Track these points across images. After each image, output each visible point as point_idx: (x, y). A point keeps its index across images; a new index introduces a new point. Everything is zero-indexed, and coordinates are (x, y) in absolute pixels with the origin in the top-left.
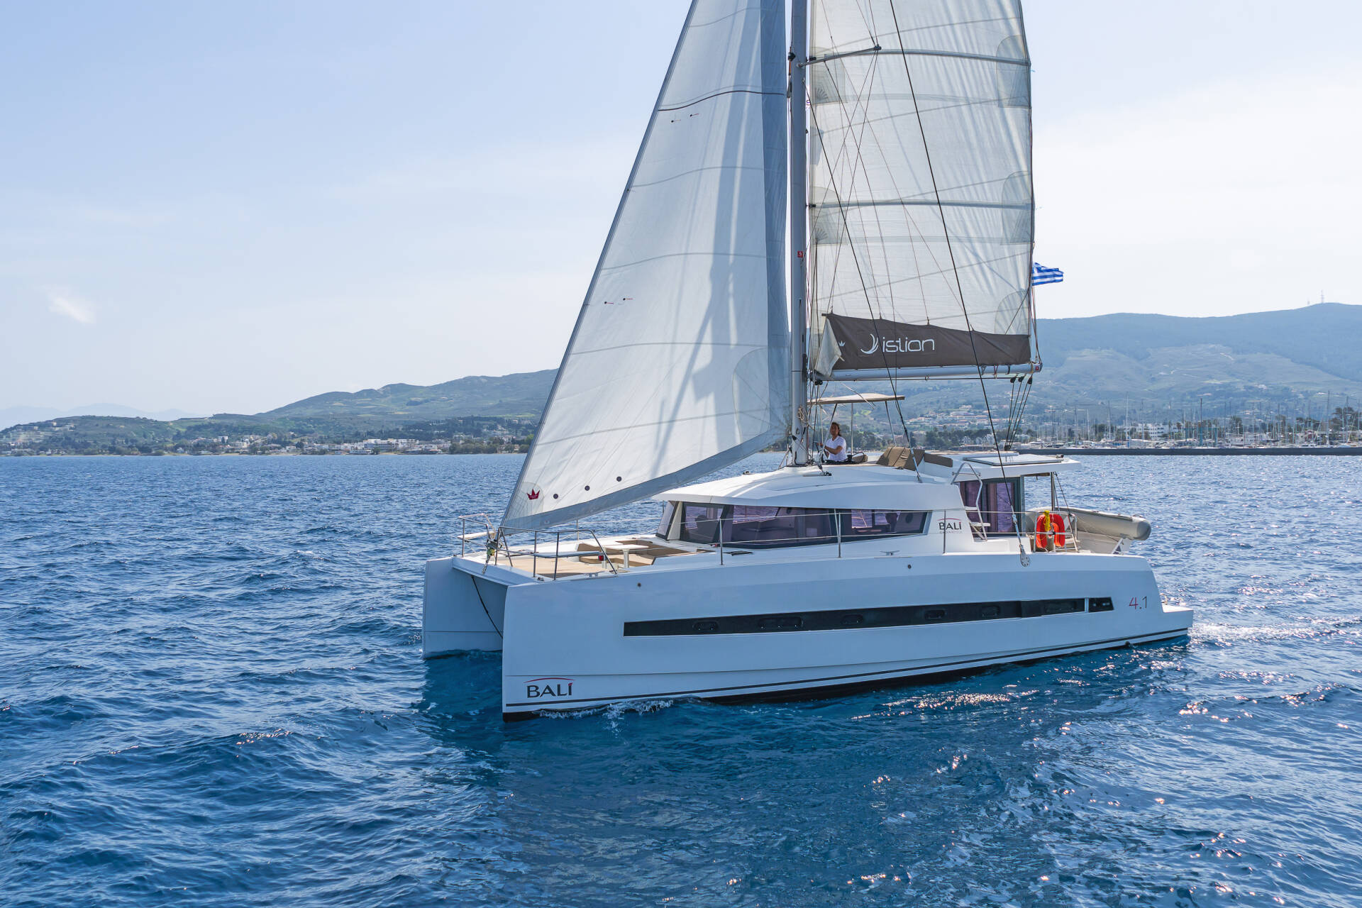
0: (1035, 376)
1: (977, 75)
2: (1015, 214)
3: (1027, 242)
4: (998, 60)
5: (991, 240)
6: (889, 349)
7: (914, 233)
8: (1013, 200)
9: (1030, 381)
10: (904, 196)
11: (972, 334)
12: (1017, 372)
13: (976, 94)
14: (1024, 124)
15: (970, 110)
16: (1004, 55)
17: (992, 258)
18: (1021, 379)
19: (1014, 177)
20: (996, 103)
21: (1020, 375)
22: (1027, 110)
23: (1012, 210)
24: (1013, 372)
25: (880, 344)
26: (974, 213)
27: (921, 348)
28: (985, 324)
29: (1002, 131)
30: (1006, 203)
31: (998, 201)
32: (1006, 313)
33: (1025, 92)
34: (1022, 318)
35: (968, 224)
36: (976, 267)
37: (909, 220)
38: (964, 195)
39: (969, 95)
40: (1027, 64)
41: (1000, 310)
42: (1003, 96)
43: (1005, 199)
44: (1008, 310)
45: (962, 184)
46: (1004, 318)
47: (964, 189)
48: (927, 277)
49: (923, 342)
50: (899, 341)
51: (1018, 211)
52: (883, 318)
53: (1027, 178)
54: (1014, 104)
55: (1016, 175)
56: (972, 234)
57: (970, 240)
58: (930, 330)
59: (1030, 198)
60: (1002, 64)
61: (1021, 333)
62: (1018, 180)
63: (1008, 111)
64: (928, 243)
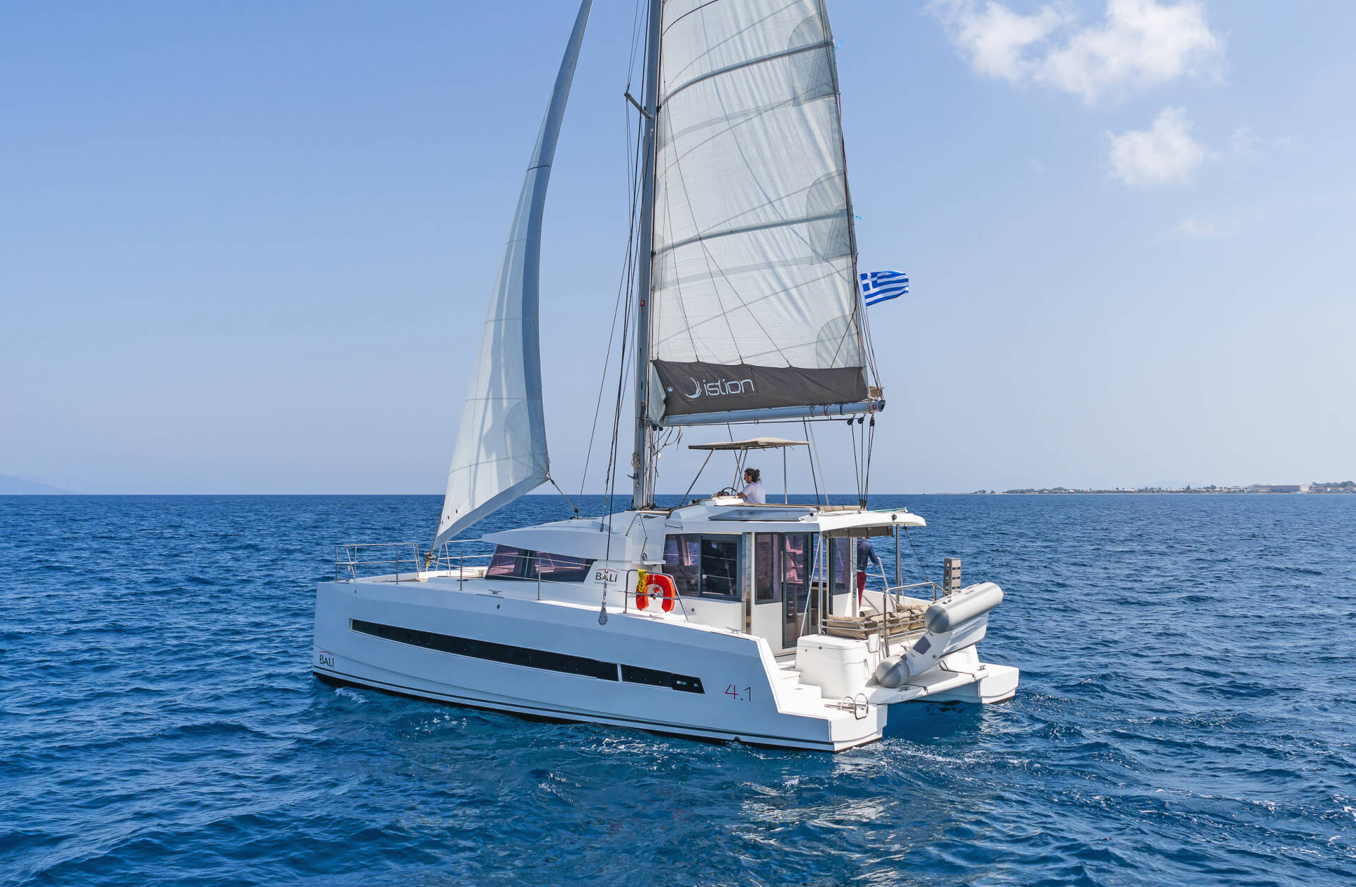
0: (877, 414)
1: (767, 79)
2: (825, 226)
3: (847, 255)
4: (789, 53)
5: (797, 262)
6: (712, 392)
7: (713, 269)
8: (823, 209)
9: (872, 423)
10: (703, 231)
11: (791, 369)
12: (854, 411)
13: (767, 101)
14: (828, 116)
15: (762, 120)
16: (798, 44)
17: (801, 281)
18: (861, 421)
19: (821, 182)
20: (791, 102)
21: (859, 415)
22: (833, 98)
23: (821, 222)
24: (849, 412)
25: (702, 387)
26: (772, 235)
27: (741, 389)
28: (806, 359)
29: (801, 133)
30: (812, 215)
31: (802, 213)
32: (827, 343)
33: (827, 79)
34: (851, 346)
35: (767, 249)
36: (782, 295)
37: (707, 255)
38: (759, 217)
39: (760, 104)
40: (827, 44)
41: (820, 341)
42: (800, 91)
43: (810, 210)
44: (829, 340)
45: (756, 205)
46: (827, 350)
47: (759, 210)
48: (731, 313)
49: (742, 383)
50: (719, 384)
51: (829, 221)
52: (700, 360)
53: (838, 181)
54: (814, 94)
55: (822, 179)
56: (773, 258)
57: (770, 265)
58: (743, 370)
59: (845, 202)
60: (796, 56)
61: (852, 365)
62: (826, 184)
63: (807, 108)
64: (729, 277)
